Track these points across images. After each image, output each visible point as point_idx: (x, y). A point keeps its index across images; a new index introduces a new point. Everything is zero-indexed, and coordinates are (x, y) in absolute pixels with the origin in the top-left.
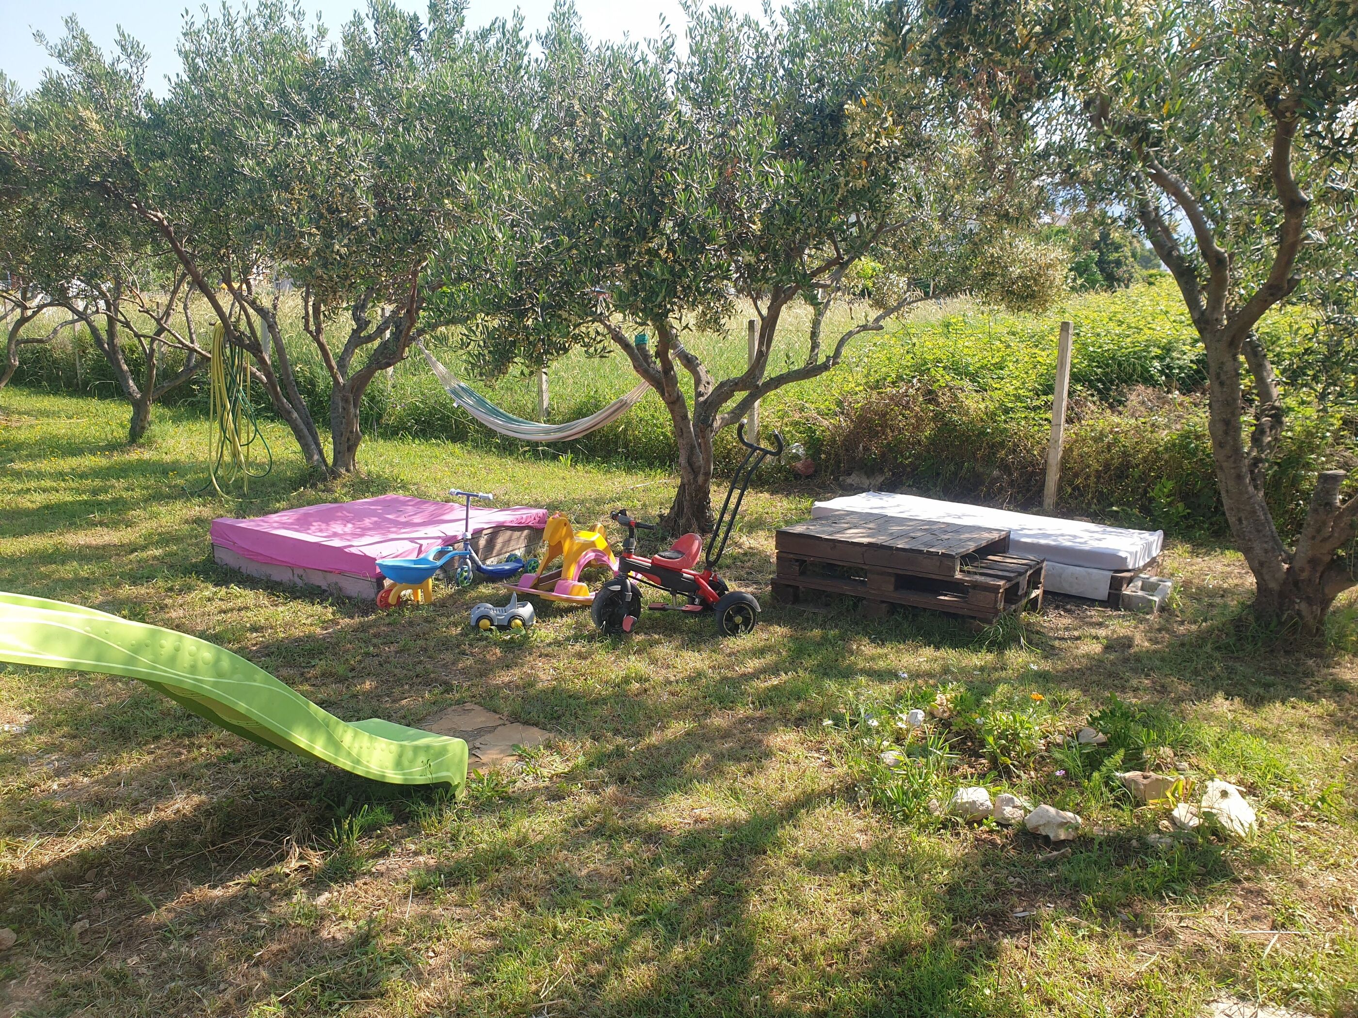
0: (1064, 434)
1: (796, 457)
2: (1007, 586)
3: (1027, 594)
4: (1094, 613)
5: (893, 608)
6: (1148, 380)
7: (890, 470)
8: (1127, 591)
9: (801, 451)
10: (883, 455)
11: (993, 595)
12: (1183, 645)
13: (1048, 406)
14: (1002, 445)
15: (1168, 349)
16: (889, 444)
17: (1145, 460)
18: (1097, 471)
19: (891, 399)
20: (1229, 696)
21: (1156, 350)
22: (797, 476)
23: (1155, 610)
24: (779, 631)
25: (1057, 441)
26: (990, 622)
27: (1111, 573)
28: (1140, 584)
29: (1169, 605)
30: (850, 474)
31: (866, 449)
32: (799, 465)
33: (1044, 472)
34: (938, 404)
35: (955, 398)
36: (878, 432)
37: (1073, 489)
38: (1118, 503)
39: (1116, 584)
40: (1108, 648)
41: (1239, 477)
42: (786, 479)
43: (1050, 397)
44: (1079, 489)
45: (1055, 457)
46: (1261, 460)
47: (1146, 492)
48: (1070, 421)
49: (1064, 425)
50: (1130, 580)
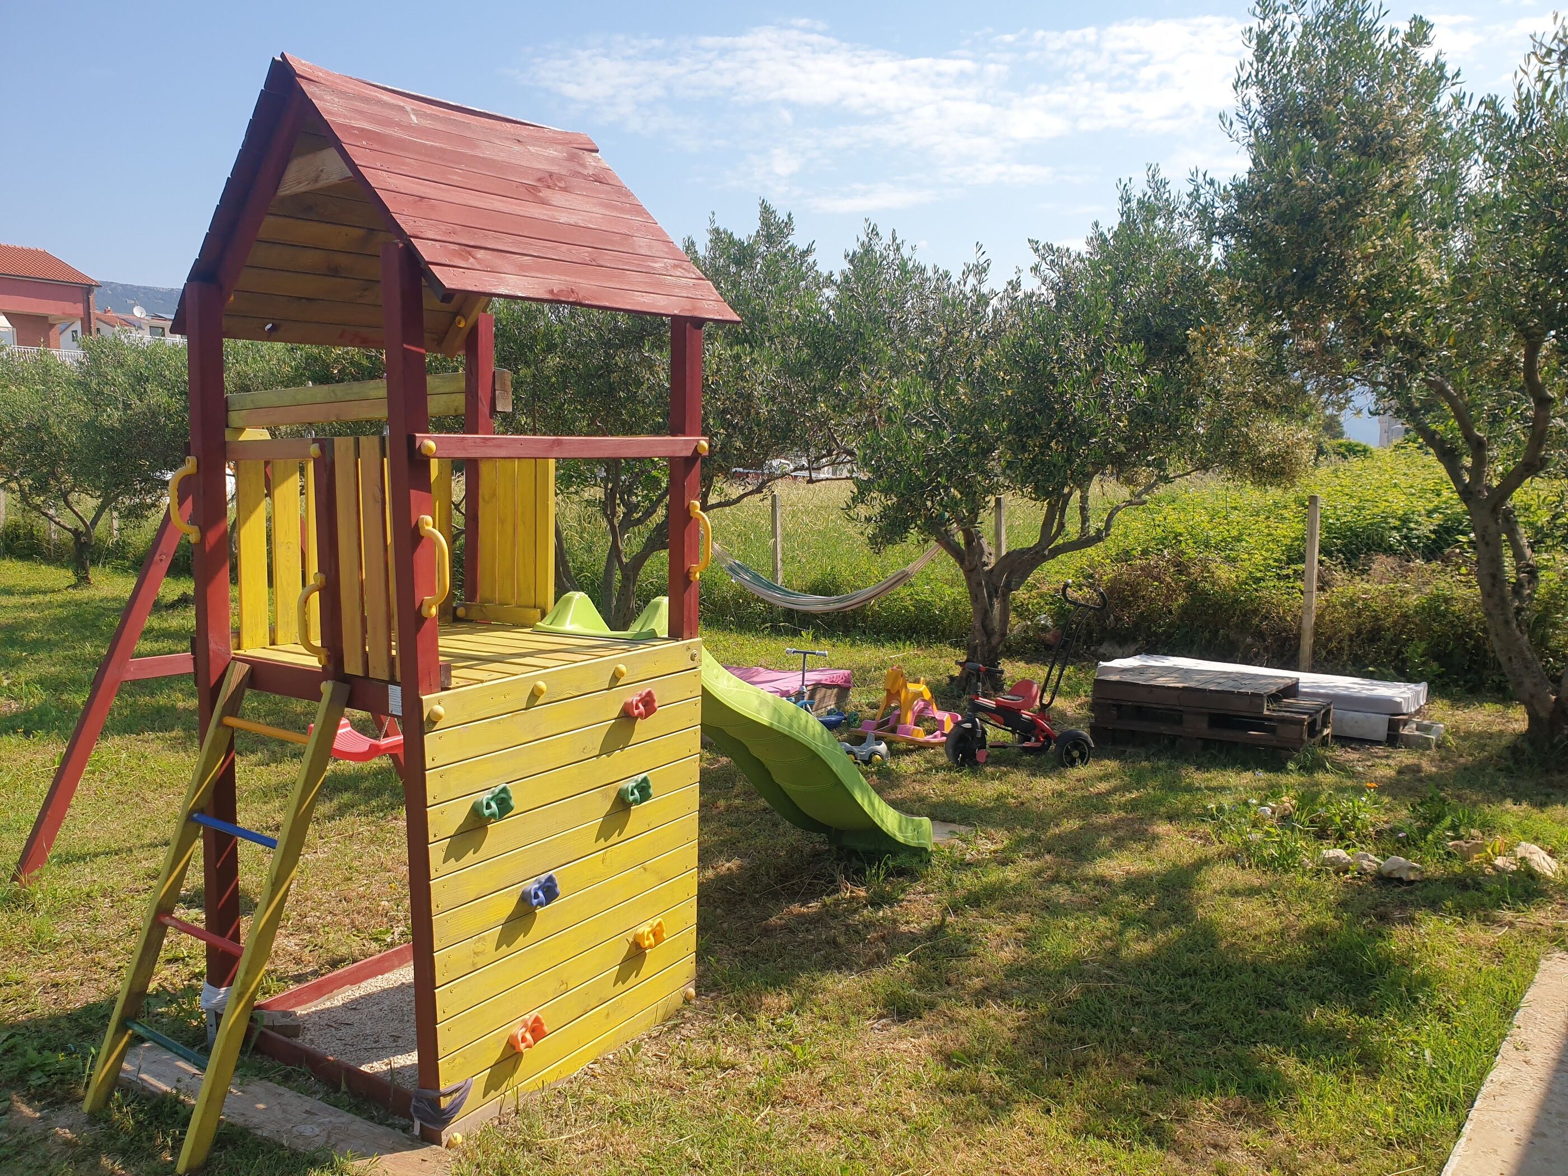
0: (1317, 600)
1: (1045, 628)
2: (1310, 720)
3: (1321, 731)
4: (1378, 750)
5: (1208, 744)
6: (1390, 550)
7: (1144, 639)
8: (1405, 731)
9: (1050, 623)
10: (1136, 625)
11: (1298, 728)
12: (1465, 769)
13: (1299, 575)
14: (1255, 612)
15: (1405, 520)
16: (1142, 613)
17: (1395, 623)
18: (1350, 635)
19: (1142, 569)
20: (1517, 801)
21: (1393, 521)
22: (1048, 647)
23: (1433, 745)
24: (1111, 765)
25: (1310, 607)
26: (1298, 752)
27: (1388, 717)
28: (1414, 726)
29: (1443, 742)
30: (1101, 644)
31: (1118, 619)
32: (1048, 636)
33: (1298, 637)
34: (1189, 574)
35: (1205, 568)
36: (1130, 602)
37: (1327, 653)
38: (1372, 663)
39: (1394, 726)
40: (1400, 772)
41: (1507, 622)
42: (1037, 650)
43: (1301, 567)
44: (1333, 653)
45: (1309, 623)
46: (1523, 609)
47: (1399, 652)
48: (1321, 589)
49: (1315, 593)
50: (1405, 723)
